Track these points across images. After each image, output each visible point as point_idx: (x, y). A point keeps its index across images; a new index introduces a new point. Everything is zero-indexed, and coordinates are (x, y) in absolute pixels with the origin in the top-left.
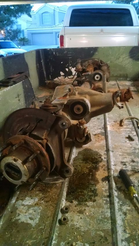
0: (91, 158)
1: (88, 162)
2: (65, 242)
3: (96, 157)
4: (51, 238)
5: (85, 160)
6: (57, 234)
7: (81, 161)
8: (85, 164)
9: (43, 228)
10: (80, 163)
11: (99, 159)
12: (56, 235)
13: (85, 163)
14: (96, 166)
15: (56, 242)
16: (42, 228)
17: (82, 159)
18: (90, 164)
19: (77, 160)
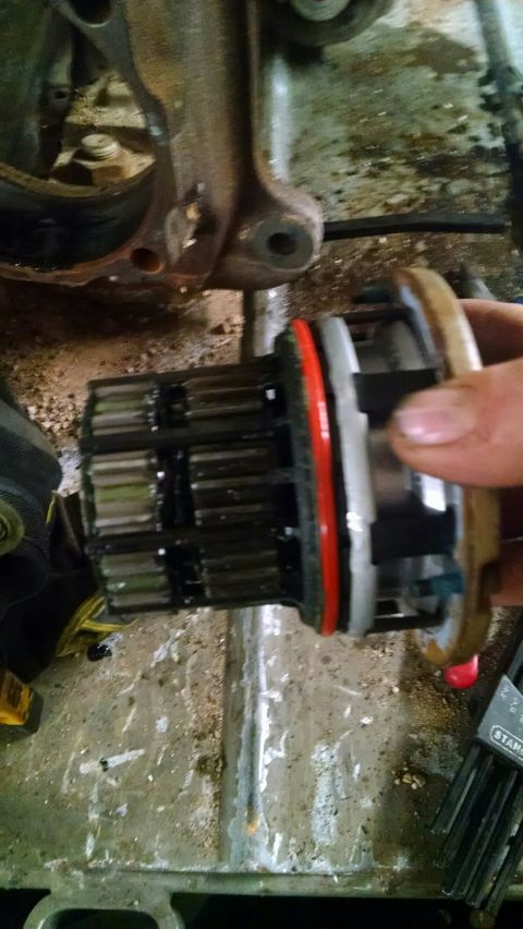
0: (402, 136)
1: (384, 167)
2: (338, 745)
3: (434, 127)
4: (244, 734)
5: (369, 154)
6: (277, 696)
7: (343, 165)
8: (369, 182)
9: (175, 657)
10: (335, 174)
11: (458, 139)
12: (271, 701)
13: (371, 175)
14: (444, 188)
15: (281, 754)
16: (169, 660)
17: (346, 146)
18: (402, 178)
19: (310, 155)
